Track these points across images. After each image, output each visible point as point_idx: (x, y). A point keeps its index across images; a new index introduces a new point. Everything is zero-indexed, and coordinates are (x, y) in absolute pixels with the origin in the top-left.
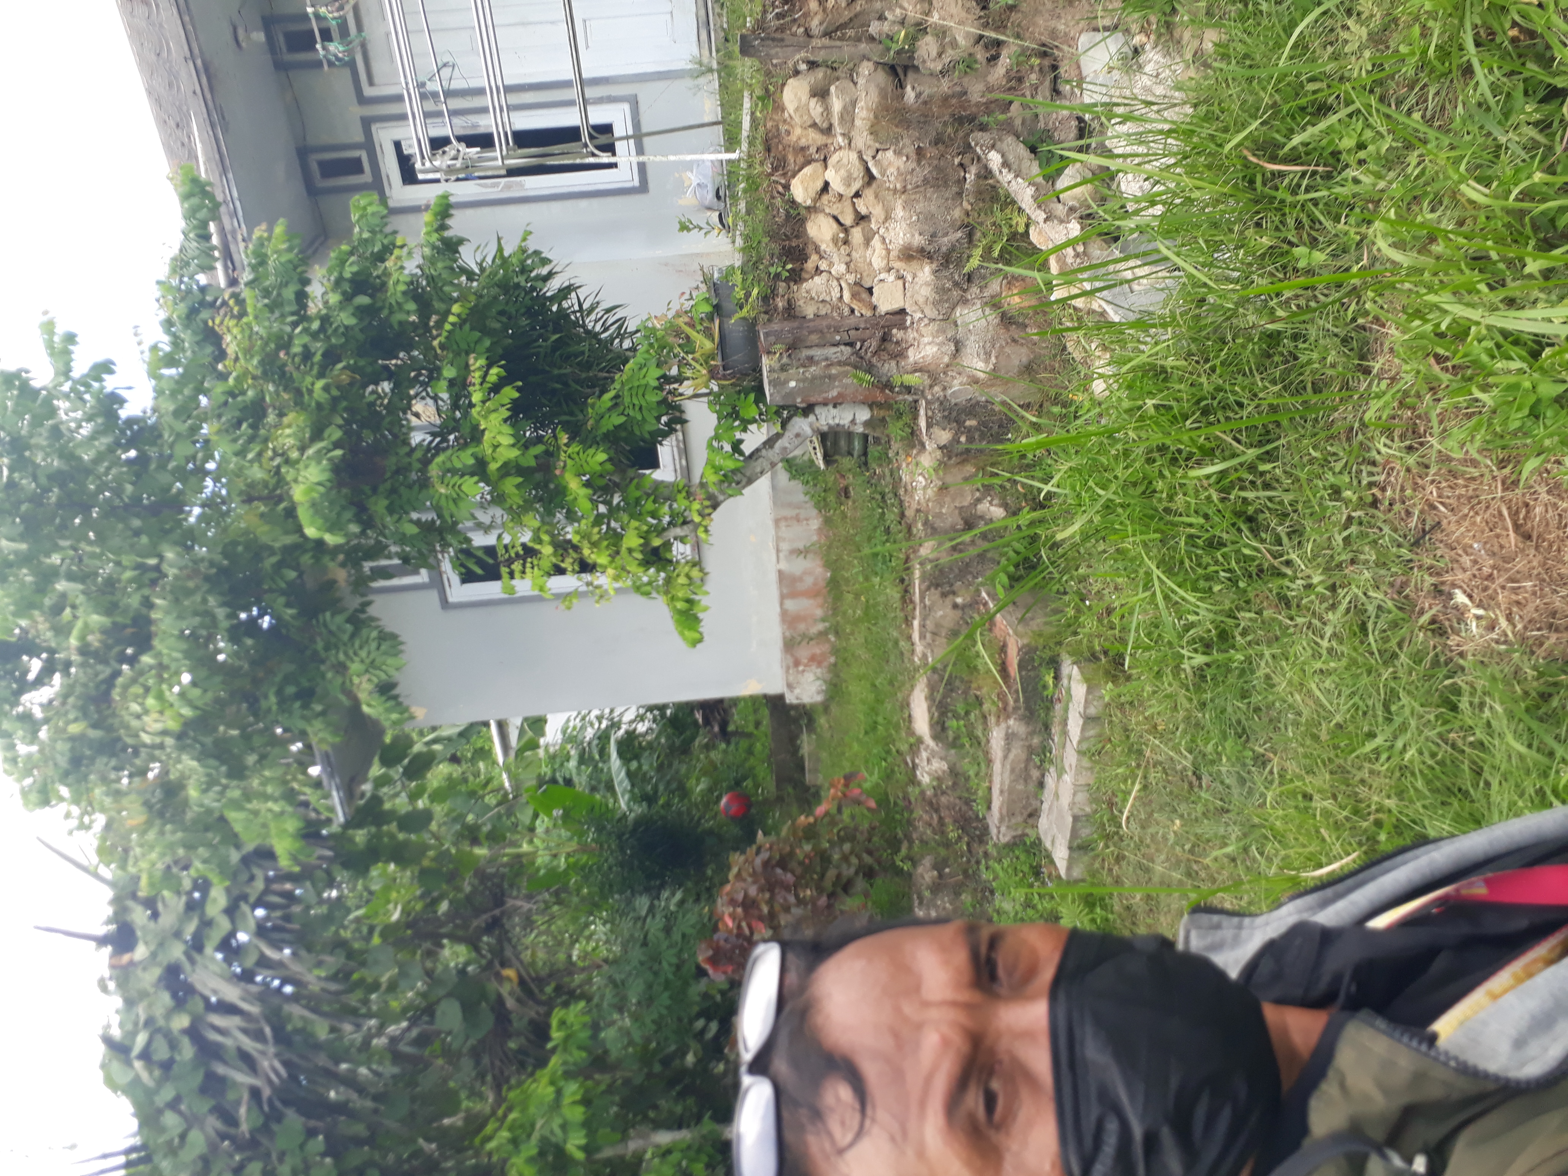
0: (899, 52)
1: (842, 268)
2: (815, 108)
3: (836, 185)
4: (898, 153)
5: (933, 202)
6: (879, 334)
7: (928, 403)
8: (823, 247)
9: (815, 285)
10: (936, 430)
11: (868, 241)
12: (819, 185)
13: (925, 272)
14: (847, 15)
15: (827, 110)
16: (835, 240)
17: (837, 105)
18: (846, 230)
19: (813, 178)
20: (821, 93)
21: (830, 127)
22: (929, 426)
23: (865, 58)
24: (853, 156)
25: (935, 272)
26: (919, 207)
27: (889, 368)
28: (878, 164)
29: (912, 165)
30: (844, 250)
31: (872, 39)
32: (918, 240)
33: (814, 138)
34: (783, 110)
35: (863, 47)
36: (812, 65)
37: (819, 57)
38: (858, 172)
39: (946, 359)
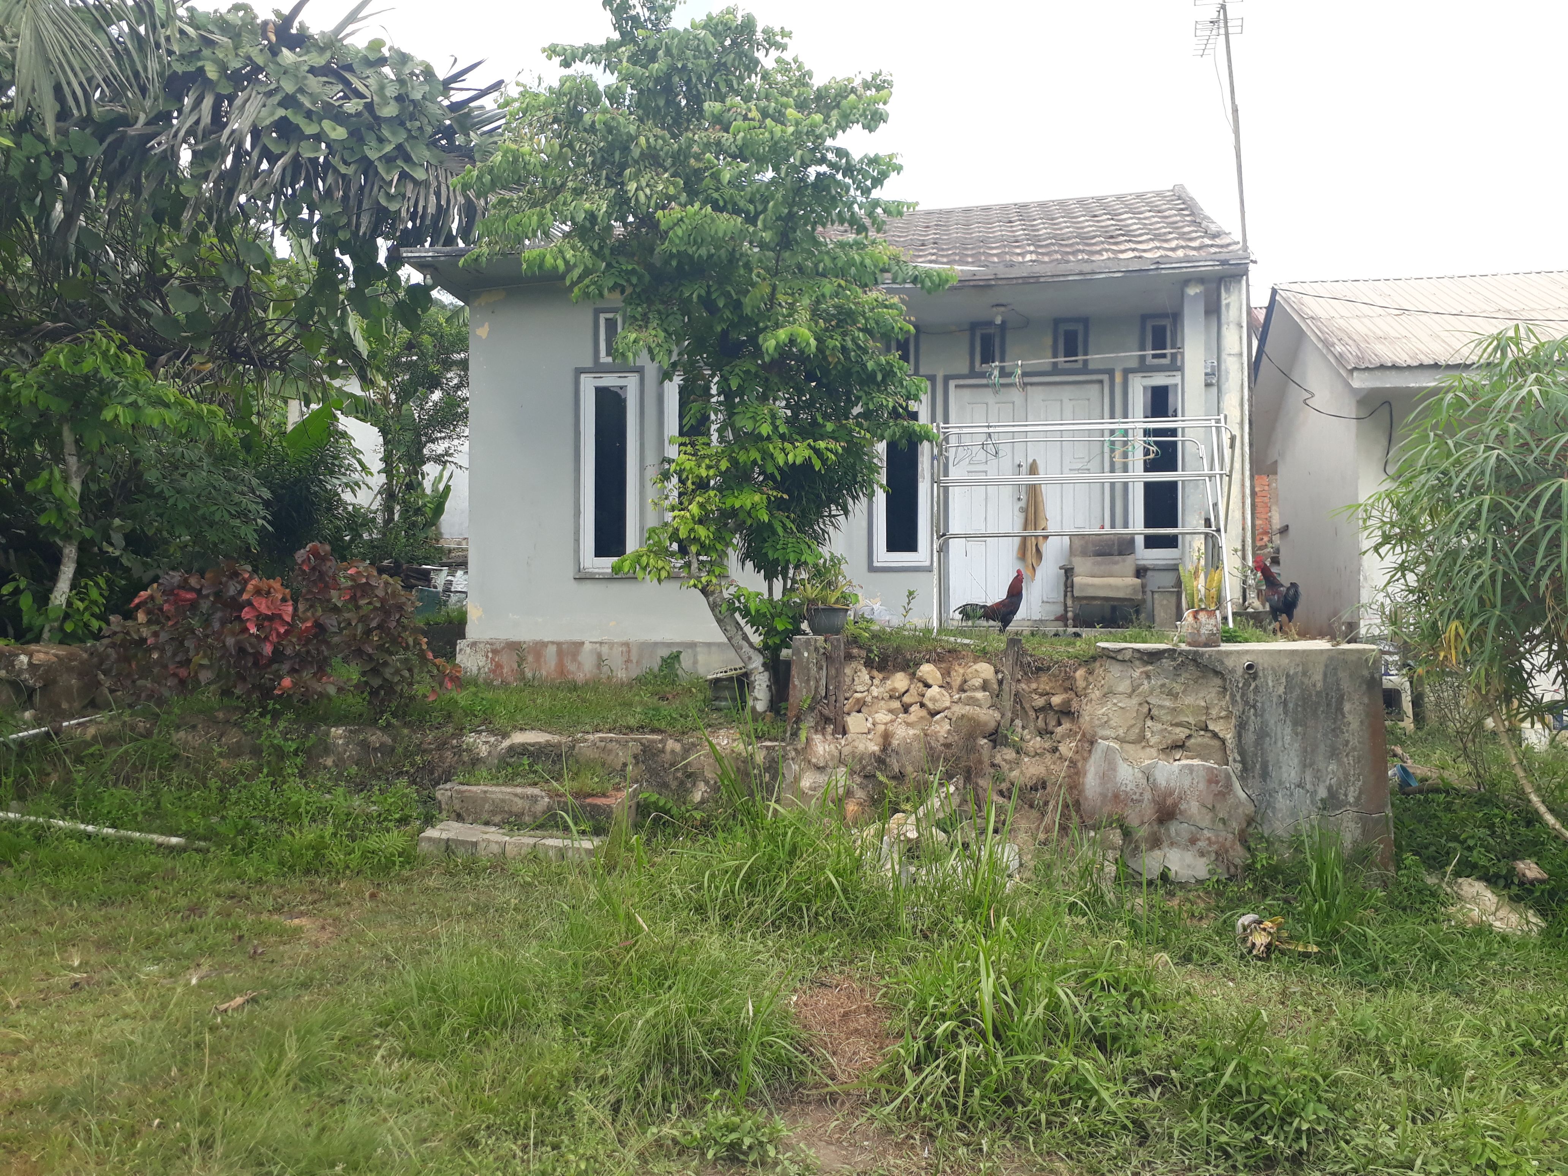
0: (1006, 737)
1: (875, 694)
2: (978, 682)
3: (930, 693)
4: (949, 732)
5: (918, 752)
6: (832, 716)
7: (784, 748)
8: (889, 682)
9: (864, 674)
10: (764, 753)
11: (891, 711)
12: (930, 681)
13: (874, 748)
14: (1027, 706)
15: (976, 689)
16: (894, 690)
17: (980, 695)
18: (900, 698)
19: (935, 678)
20: (985, 687)
21: (964, 691)
22: (767, 748)
23: (1003, 715)
24: (948, 704)
25: (874, 753)
26: (915, 744)
27: (809, 721)
28: (942, 719)
29: (942, 740)
30: (886, 695)
31: (1012, 721)
32: (895, 743)
33: (956, 681)
34: (975, 662)
35: (1009, 715)
36: (1000, 683)
37: (1005, 686)
38: (938, 706)
39: (814, 760)
